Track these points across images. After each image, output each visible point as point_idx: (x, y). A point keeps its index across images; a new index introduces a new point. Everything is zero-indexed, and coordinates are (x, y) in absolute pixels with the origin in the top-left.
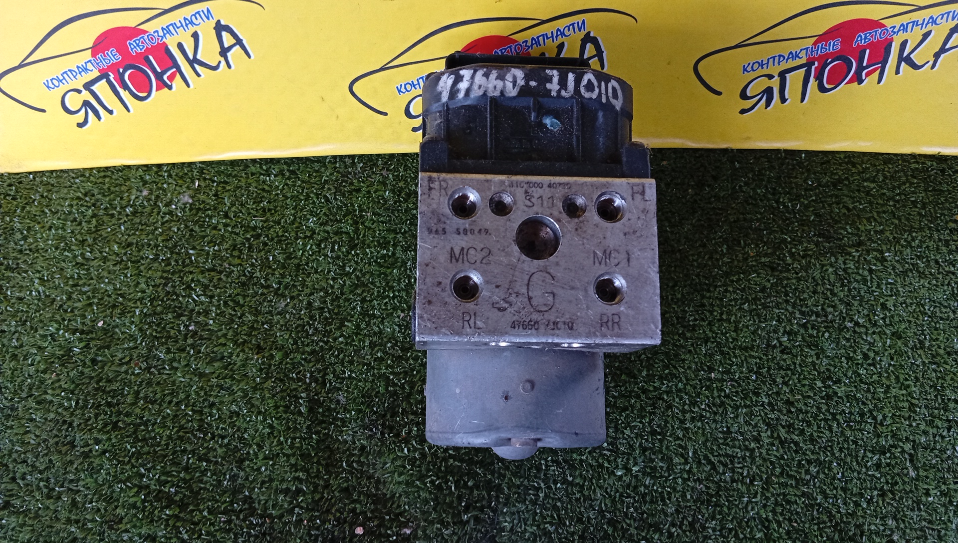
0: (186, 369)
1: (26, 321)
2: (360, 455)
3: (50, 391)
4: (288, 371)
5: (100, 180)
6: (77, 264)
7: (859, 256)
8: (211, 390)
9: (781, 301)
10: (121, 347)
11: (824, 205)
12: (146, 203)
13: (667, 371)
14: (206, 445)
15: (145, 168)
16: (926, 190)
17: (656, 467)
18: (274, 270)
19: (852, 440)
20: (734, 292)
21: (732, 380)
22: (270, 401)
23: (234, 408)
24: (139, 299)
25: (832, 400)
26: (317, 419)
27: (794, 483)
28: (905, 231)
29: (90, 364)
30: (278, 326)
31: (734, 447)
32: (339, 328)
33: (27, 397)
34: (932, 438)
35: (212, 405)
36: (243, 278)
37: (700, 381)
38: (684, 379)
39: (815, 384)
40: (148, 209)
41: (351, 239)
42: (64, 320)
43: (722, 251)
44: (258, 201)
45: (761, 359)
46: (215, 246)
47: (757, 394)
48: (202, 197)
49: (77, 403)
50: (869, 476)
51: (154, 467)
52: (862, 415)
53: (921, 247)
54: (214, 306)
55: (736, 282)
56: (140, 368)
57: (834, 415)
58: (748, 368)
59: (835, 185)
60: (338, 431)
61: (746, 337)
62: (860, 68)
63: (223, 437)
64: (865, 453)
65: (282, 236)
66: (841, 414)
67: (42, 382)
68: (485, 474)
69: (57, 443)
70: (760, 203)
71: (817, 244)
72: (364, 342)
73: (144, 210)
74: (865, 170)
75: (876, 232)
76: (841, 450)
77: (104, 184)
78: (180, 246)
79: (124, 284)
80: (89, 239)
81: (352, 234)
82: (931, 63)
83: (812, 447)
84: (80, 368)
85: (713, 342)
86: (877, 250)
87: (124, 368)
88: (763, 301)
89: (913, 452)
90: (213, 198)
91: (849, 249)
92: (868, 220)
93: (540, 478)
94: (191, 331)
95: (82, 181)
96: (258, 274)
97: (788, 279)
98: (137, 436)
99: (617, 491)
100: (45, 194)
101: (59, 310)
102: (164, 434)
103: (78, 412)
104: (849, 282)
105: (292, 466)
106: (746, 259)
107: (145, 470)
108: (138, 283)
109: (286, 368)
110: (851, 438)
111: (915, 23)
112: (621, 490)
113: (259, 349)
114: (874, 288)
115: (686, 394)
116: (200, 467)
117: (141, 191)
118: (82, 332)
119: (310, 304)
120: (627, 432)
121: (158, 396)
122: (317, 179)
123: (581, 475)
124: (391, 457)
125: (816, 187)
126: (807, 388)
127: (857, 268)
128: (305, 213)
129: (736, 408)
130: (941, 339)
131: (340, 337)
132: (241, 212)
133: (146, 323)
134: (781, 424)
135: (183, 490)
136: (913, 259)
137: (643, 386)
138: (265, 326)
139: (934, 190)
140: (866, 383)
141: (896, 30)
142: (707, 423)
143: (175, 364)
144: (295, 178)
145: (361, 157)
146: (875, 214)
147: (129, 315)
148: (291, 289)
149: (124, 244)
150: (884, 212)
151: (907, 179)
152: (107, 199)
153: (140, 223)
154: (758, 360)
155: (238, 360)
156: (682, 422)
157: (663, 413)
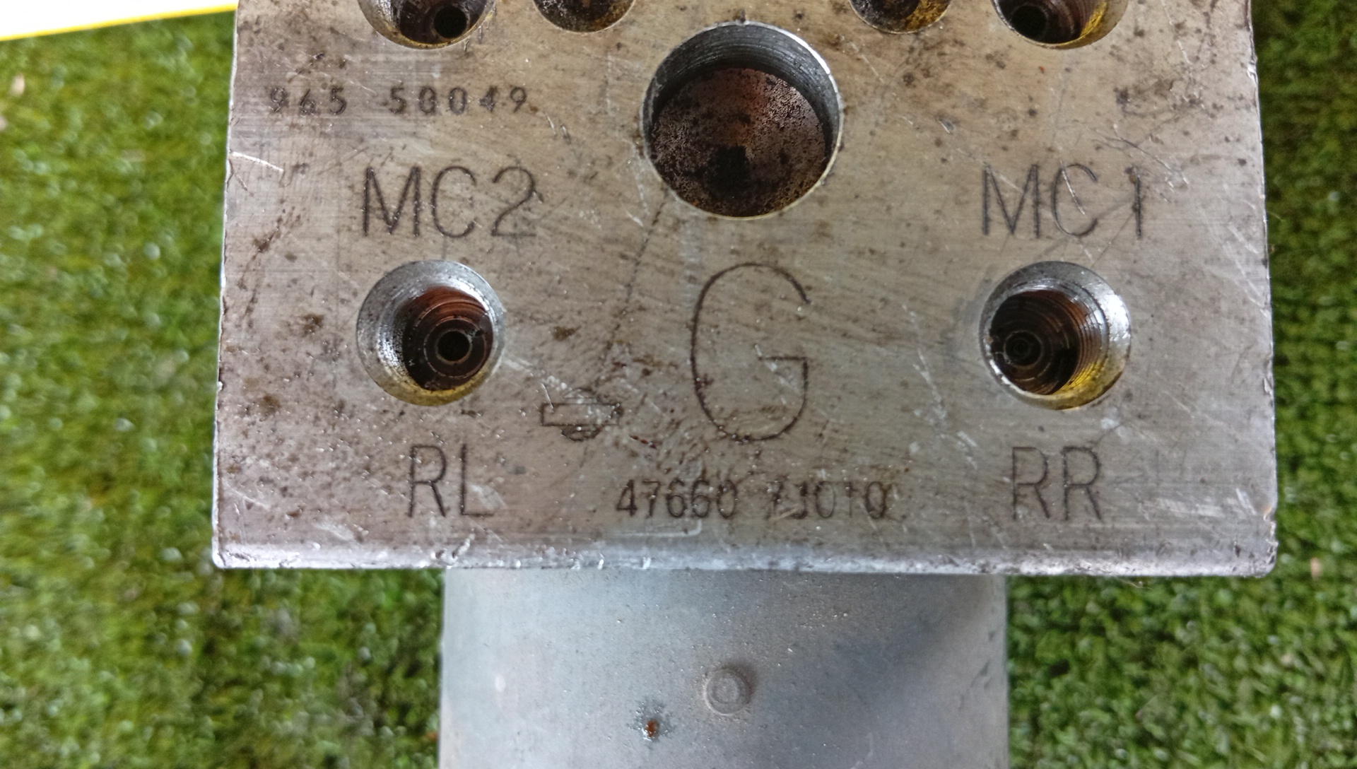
30: (155, 424)
120: (1068, 738)
155: (53, 509)
156: (1226, 706)
157: (1173, 681)
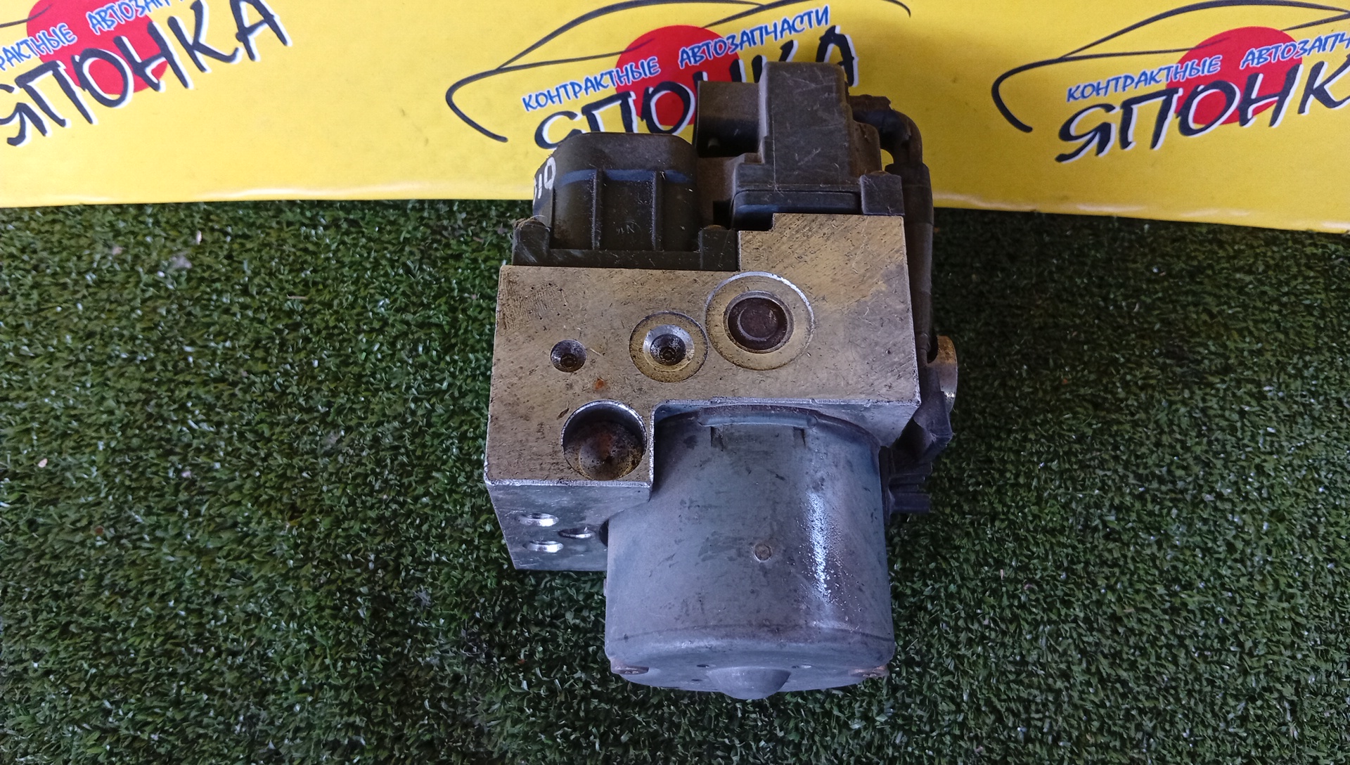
0: (177, 542)
2: (452, 690)
4: (340, 550)
5: (47, 227)
6: (7, 363)
7: (1225, 390)
8: (216, 577)
9: (1107, 457)
10: (76, 501)
11: (1175, 307)
12: (117, 267)
13: (932, 565)
14: (207, 666)
15: (118, 210)
16: (1326, 289)
17: (911, 716)
18: (321, 382)
19: (1207, 679)
20: (1037, 441)
21: (1031, 581)
22: (309, 598)
23: (252, 607)
24: (103, 425)
25: (1179, 615)
26: (384, 629)
27: (1118, 744)
28: (1294, 352)
29: (26, 529)
31: (1030, 686)
32: (422, 481)
34: (1324, 679)
35: (217, 602)
36: (270, 394)
37: (982, 581)
38: (958, 578)
39: (1155, 590)
40: (120, 277)
41: (445, 336)
43: (1020, 374)
44: (296, 268)
45: (1074, 548)
46: (225, 341)
47: (1068, 604)
48: (207, 259)
49: (5, 592)
50: (1230, 734)
51: (125, 700)
52: (1222, 639)
53: (1317, 378)
54: (221, 439)
55: (1041, 425)
56: (105, 538)
57: (1181, 639)
58: (1055, 561)
59: (1192, 275)
60: (417, 648)
61: (1053, 514)
62: (1247, 101)
63: (234, 654)
64: (1224, 698)
65: (335, 327)
66: (1191, 637)
68: (648, 723)
70: (1080, 301)
71: (1163, 368)
72: (463, 505)
73: (115, 279)
74: (1237, 254)
75: (1251, 352)
76: (1190, 694)
77: (52, 233)
78: (169, 338)
79: (81, 399)
80: (26, 323)
81: (446, 328)
83: (1147, 688)
84: (10, 535)
85: (1003, 521)
86: (1252, 381)
87: (79, 537)
88: (1080, 457)
89: (1295, 698)
90: (225, 262)
91: (1211, 379)
92: (1240, 332)
93: (732, 731)
94: (186, 479)
95: (18, 229)
96: (294, 389)
97: (1119, 423)
98: (99, 648)
99: (851, 754)
102: (142, 646)
103: (6, 606)
104: (1210, 430)
105: (343, 705)
106: (1056, 389)
107: (112, 703)
108: (103, 398)
109: (336, 544)
110: (1206, 676)
111: (1339, 37)
112: (858, 753)
113: (294, 511)
114: (1246, 441)
115: (961, 601)
116: (197, 701)
117: (110, 247)
118: (14, 476)
121: (132, 584)
122: (393, 235)
123: (797, 728)
124: (502, 694)
125: (1165, 278)
126: (1142, 596)
127: (1222, 408)
128: (372, 291)
129: (1036, 624)
130: (1343, 523)
131: (425, 495)
132: (269, 286)
133: (114, 464)
134: (1102, 652)
135: (170, 738)
136: (1304, 396)
138: (305, 474)
140: (1230, 590)
141: (1308, 47)
142: (992, 647)
143: (159, 533)
144: (358, 233)
145: (464, 203)
146: (1251, 323)
147: (88, 450)
148: (346, 416)
149: (81, 334)
150: (1264, 321)
151: (1300, 271)
152: (57, 259)
153: (108, 300)
154: (1070, 551)
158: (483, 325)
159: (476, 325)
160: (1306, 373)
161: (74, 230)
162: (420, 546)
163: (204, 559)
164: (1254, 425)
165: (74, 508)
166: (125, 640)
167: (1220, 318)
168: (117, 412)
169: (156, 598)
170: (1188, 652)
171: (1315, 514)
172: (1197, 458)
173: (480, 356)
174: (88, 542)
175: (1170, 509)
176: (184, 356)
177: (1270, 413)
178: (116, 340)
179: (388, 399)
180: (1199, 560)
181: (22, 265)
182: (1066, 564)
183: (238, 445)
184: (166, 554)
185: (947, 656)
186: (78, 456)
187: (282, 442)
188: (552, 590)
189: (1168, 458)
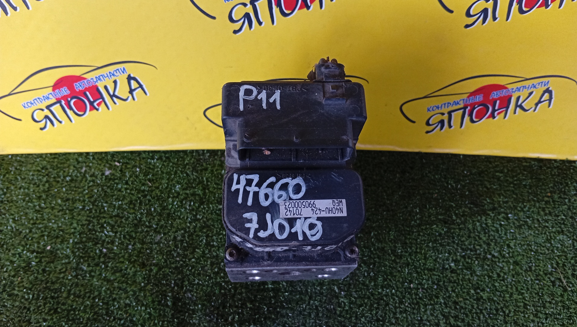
0: (100, 277)
1: (3, 245)
3: (17, 289)
4: (161, 279)
5: (51, 160)
6: (36, 210)
7: (494, 216)
8: (114, 290)
9: (450, 241)
10: (61, 262)
11: (473, 186)
12: (79, 175)
13: (386, 283)
14: (110, 324)
15: (79, 154)
16: (531, 178)
18: (155, 216)
20: (424, 236)
21: (423, 288)
22: (149, 298)
23: (127, 301)
24: (72, 233)
25: (480, 301)
26: (177, 309)
28: (520, 202)
29: (42, 272)
30: (156, 251)
32: (192, 253)
33: (2, 292)
35: (114, 300)
36: (136, 221)
37: (405, 289)
38: (395, 288)
39: (470, 292)
40: (80, 178)
41: (201, 199)
42: (27, 245)
43: (416, 211)
44: (146, 175)
45: (439, 276)
46: (119, 201)
47: (438, 297)
49: (33, 296)
52: (497, 310)
53: (529, 211)
54: (117, 238)
55: (425, 230)
56: (72, 276)
57: (481, 310)
58: (432, 281)
59: (480, 174)
60: (190, 317)
61: (431, 263)
62: (494, 110)
63: (121, 320)
65: (160, 196)
66: (485, 310)
67: (12, 282)
69: (19, 321)
70: (437, 184)
71: (470, 208)
72: (207, 262)
73: (78, 179)
74: (497, 166)
75: (504, 202)
77: (53, 162)
78: (98, 201)
79: (64, 223)
80: (43, 195)
81: (202, 196)
82: (533, 109)
84: (36, 275)
85: (412, 266)
86: (504, 213)
87: (62, 275)
88: (440, 242)
90: (120, 172)
91: (488, 212)
92: (499, 194)
95: (41, 160)
96: (145, 219)
97: (454, 229)
98: (69, 317)
100: (18, 167)
101: (24, 238)
102: (85, 316)
103: (33, 302)
104: (489, 231)
106: (430, 216)
108: (72, 224)
109: (160, 277)
111: (524, 87)
113: (144, 265)
114: (503, 235)
115: (397, 297)
118: (37, 253)
119: (175, 238)
120: (363, 320)
121: (82, 293)
122: (182, 162)
125: (469, 175)
126: (465, 294)
127: (493, 223)
128: (174, 182)
129: (425, 305)
130: (541, 265)
131: (193, 258)
132: (136, 181)
133: (76, 248)
134: (451, 316)
136: (524, 218)
137: (372, 291)
138: (148, 251)
139: (536, 178)
140: (499, 291)
141: (514, 90)
142: (409, 314)
143: (93, 274)
144: (169, 161)
145: (208, 151)
146: (503, 192)
147: (66, 243)
148: (164, 229)
149: (64, 199)
150: (508, 191)
151: (521, 172)
152: (56, 171)
154: (438, 277)
155: (131, 271)
156: (395, 314)
157: (384, 308)
158: (215, 194)
159: (213, 194)
160: (525, 210)
161: (62, 161)
162: (191, 278)
163: (109, 283)
164: (506, 229)
165: (60, 265)
166: (79, 314)
167: (491, 190)
168: (78, 228)
169: (91, 298)
170: (484, 316)
171: (531, 262)
172: (484, 242)
173: (214, 205)
174: (65, 277)
175: (475, 261)
176: (103, 207)
177: (511, 225)
178: (78, 202)
179: (180, 222)
180: (487, 280)
181: (42, 174)
182: (436, 282)
183: (123, 240)
184: (95, 282)
185: (392, 318)
186: (62, 245)
187: (139, 239)
188: (241, 294)
189: (473, 242)
